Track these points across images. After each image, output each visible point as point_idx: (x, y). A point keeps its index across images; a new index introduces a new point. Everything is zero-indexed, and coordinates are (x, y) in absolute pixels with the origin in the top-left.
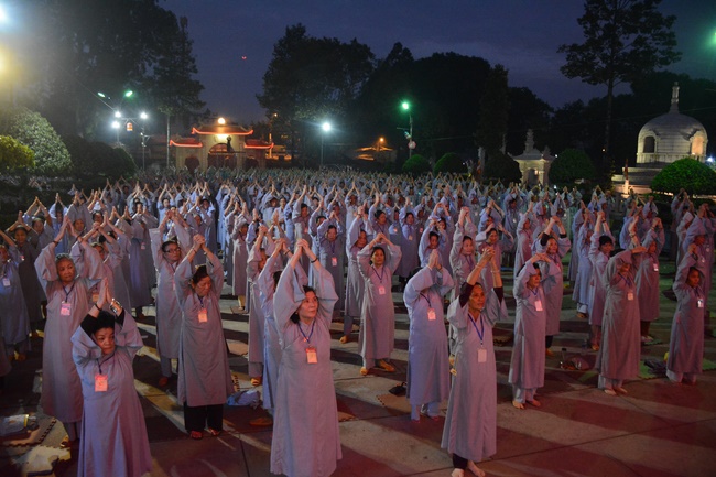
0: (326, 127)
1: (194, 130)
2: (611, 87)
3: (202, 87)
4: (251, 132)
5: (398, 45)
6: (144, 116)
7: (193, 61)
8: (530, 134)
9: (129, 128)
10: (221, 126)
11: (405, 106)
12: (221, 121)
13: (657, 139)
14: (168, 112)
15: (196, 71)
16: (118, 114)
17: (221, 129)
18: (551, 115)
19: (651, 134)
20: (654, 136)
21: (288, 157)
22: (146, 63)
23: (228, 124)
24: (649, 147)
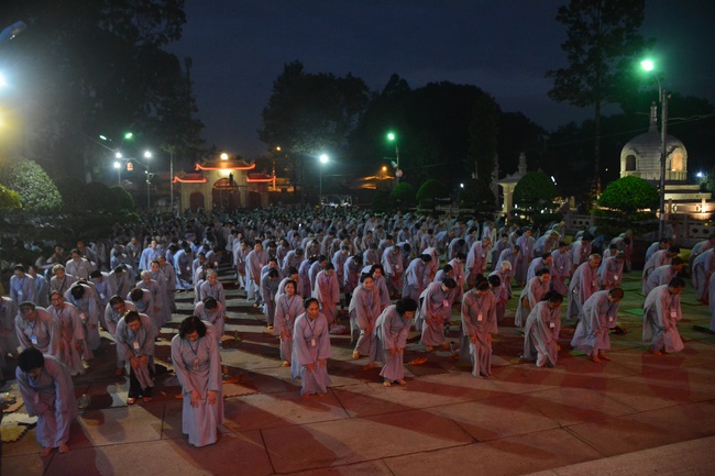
0: (324, 159)
1: (198, 167)
2: (598, 108)
3: (203, 126)
4: (253, 166)
5: (395, 77)
6: (148, 155)
7: (194, 101)
8: (522, 158)
9: (130, 167)
10: (224, 161)
11: (391, 137)
12: (224, 156)
13: (638, 158)
14: (171, 150)
15: (196, 111)
16: (119, 155)
17: (224, 164)
18: (546, 137)
19: (632, 153)
20: (635, 154)
21: (291, 189)
22: (151, 104)
23: (231, 159)
24: (631, 165)
